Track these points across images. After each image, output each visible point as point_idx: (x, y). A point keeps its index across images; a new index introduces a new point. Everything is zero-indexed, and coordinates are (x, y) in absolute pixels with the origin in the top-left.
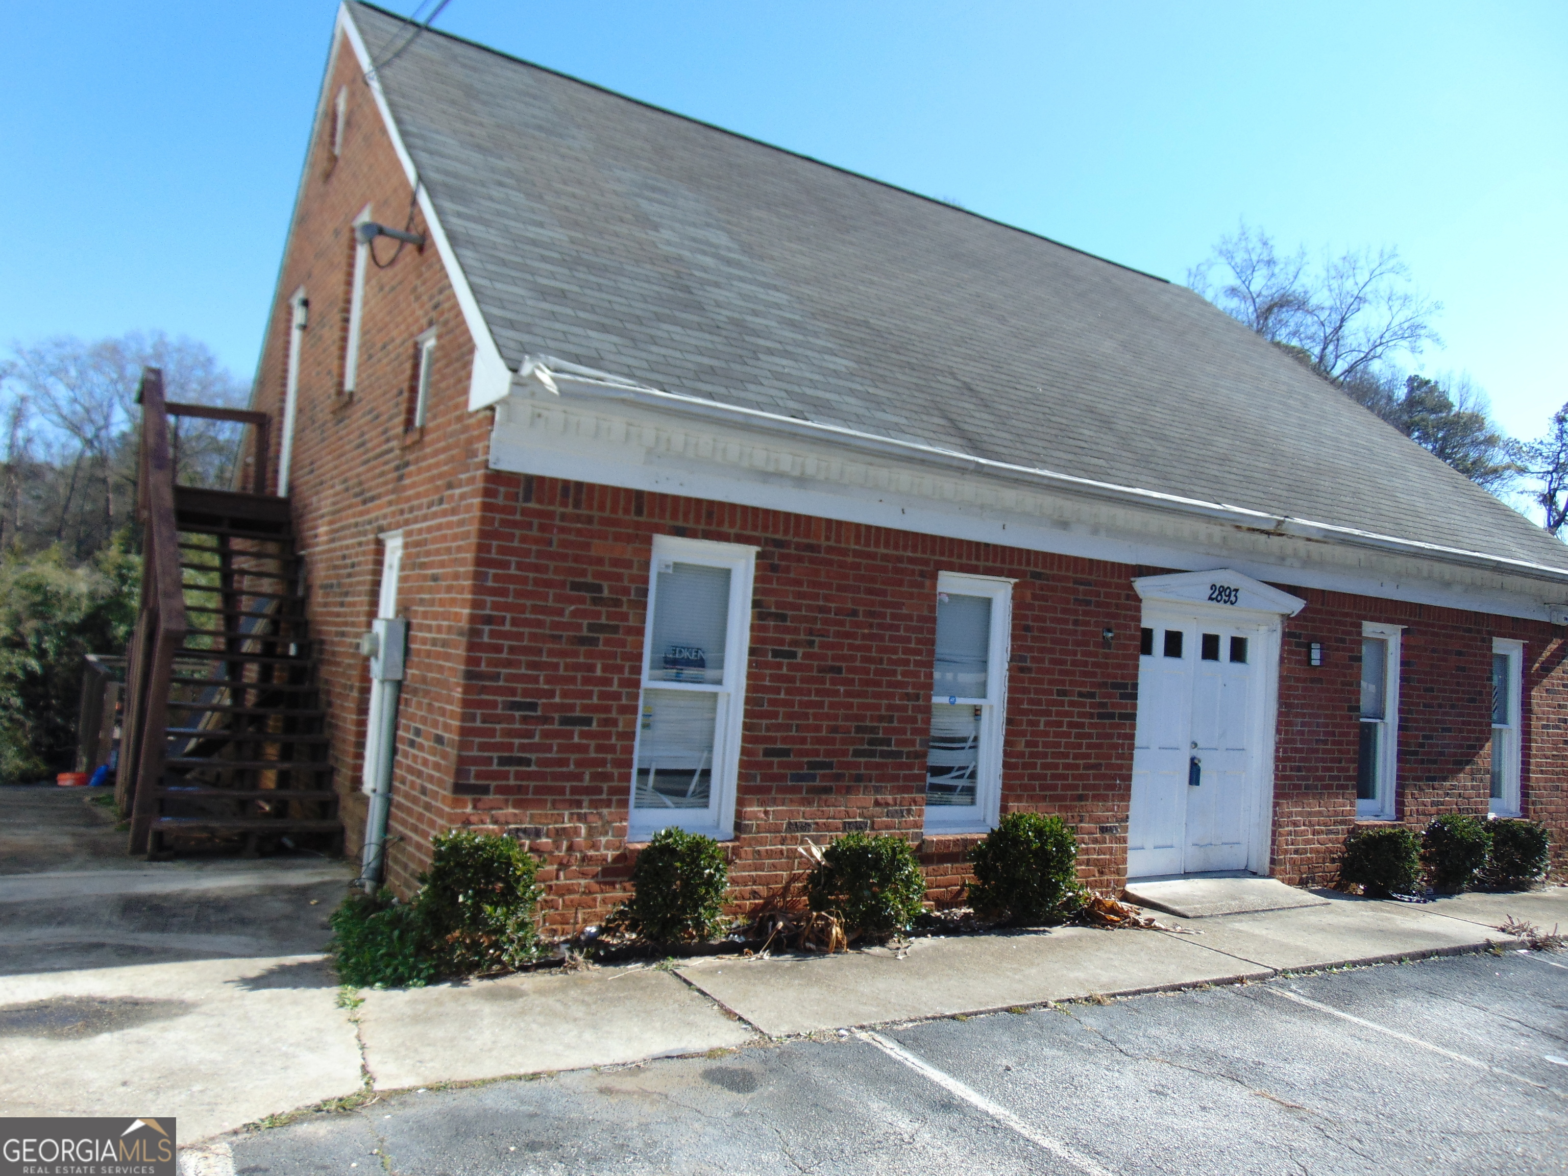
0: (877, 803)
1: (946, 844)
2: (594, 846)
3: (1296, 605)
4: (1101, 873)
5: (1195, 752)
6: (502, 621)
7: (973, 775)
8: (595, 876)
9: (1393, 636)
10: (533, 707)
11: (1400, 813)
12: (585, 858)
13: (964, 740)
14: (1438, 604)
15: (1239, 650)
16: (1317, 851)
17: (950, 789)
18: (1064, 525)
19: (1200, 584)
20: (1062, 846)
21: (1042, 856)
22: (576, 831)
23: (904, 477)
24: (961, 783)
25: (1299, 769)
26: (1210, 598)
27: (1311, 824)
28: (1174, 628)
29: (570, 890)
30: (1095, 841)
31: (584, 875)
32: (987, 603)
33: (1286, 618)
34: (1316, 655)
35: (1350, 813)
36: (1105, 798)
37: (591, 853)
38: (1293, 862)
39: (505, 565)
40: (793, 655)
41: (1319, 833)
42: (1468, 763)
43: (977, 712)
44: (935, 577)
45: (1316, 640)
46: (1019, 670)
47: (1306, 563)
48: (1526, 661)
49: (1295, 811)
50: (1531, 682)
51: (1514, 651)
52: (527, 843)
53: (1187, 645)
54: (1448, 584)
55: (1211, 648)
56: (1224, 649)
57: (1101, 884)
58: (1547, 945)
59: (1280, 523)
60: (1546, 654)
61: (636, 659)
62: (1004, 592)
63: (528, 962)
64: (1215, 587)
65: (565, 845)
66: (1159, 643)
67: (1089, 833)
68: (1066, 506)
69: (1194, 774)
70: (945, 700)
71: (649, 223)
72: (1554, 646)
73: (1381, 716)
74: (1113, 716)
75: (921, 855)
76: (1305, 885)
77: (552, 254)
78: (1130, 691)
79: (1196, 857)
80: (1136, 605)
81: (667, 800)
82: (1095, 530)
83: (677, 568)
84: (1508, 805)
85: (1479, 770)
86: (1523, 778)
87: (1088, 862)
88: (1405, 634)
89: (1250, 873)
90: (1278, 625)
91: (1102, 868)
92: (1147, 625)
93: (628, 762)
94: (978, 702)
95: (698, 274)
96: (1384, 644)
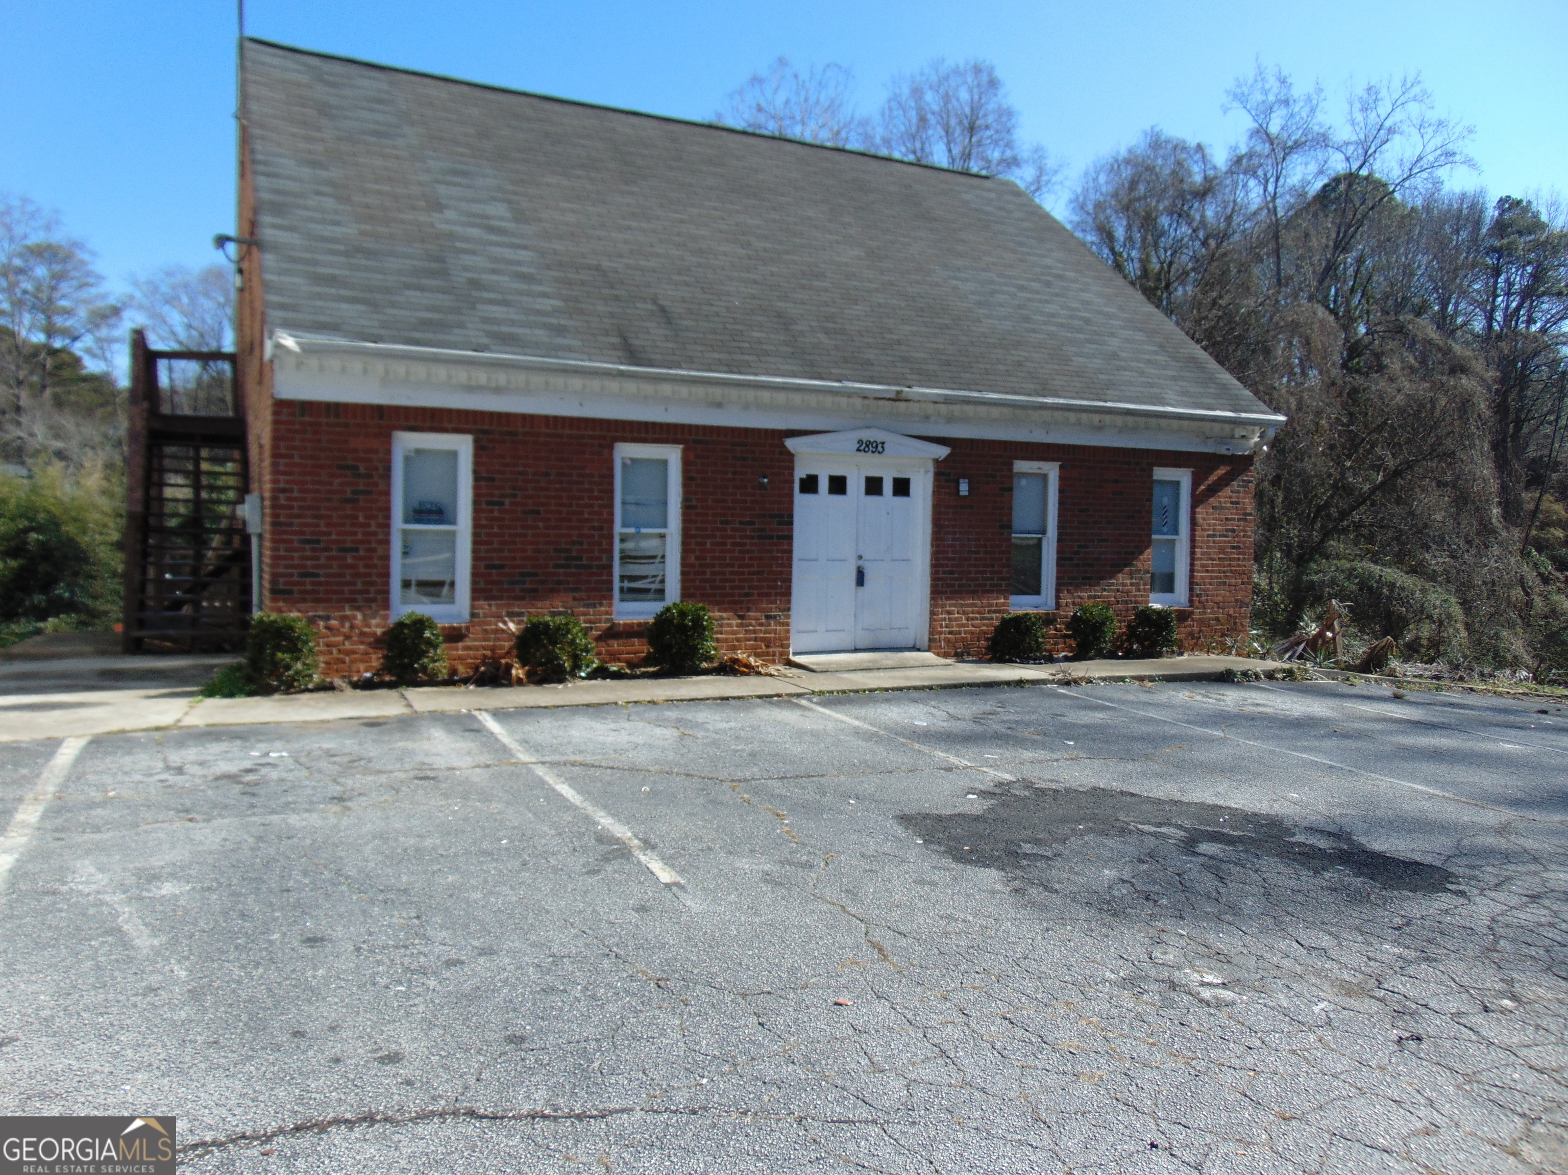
0: (575, 599)
1: (631, 625)
2: (369, 626)
3: (943, 452)
4: (767, 646)
5: (861, 563)
6: (292, 491)
7: (663, 581)
8: (370, 644)
9: (1052, 470)
10: (317, 542)
11: (1058, 606)
12: (362, 634)
13: (654, 557)
14: (1092, 443)
15: (902, 487)
16: (971, 633)
17: (647, 591)
18: (719, 405)
19: (851, 440)
20: (697, 621)
21: (682, 628)
22: (355, 617)
23: (577, 382)
24: (654, 587)
25: (952, 573)
26: (858, 450)
27: (964, 613)
28: (840, 471)
29: (353, 652)
30: (761, 625)
31: (362, 643)
32: (665, 463)
33: (936, 461)
34: (964, 488)
35: (1004, 604)
36: (768, 595)
37: (366, 630)
38: (948, 641)
39: (291, 456)
40: (502, 504)
41: (972, 619)
42: (1126, 565)
43: (662, 538)
44: (611, 448)
45: (964, 477)
46: (687, 507)
47: (950, 419)
48: (1195, 484)
49: (950, 605)
50: (1197, 501)
51: (1184, 477)
52: (322, 623)
53: (851, 485)
54: (1100, 428)
55: (873, 486)
56: (888, 487)
57: (768, 654)
58: (1076, 682)
59: (898, 392)
60: (1213, 478)
61: (387, 511)
62: (673, 455)
63: (310, 686)
64: (860, 442)
65: (347, 625)
66: (824, 485)
67: (756, 619)
68: (717, 392)
69: (860, 578)
70: (632, 530)
71: (437, 206)
72: (1221, 471)
73: (1044, 532)
74: (771, 537)
75: (613, 633)
76: (960, 657)
77: (341, 248)
78: (786, 519)
79: (864, 640)
80: (789, 458)
81: (425, 599)
82: (746, 407)
83: (419, 452)
84: (1180, 596)
85: (1139, 571)
86: (1192, 577)
87: (756, 639)
88: (1061, 468)
89: (917, 648)
90: (931, 467)
91: (768, 643)
92: (814, 471)
93: (386, 574)
94: (661, 531)
95: (461, 245)
96: (1045, 477)
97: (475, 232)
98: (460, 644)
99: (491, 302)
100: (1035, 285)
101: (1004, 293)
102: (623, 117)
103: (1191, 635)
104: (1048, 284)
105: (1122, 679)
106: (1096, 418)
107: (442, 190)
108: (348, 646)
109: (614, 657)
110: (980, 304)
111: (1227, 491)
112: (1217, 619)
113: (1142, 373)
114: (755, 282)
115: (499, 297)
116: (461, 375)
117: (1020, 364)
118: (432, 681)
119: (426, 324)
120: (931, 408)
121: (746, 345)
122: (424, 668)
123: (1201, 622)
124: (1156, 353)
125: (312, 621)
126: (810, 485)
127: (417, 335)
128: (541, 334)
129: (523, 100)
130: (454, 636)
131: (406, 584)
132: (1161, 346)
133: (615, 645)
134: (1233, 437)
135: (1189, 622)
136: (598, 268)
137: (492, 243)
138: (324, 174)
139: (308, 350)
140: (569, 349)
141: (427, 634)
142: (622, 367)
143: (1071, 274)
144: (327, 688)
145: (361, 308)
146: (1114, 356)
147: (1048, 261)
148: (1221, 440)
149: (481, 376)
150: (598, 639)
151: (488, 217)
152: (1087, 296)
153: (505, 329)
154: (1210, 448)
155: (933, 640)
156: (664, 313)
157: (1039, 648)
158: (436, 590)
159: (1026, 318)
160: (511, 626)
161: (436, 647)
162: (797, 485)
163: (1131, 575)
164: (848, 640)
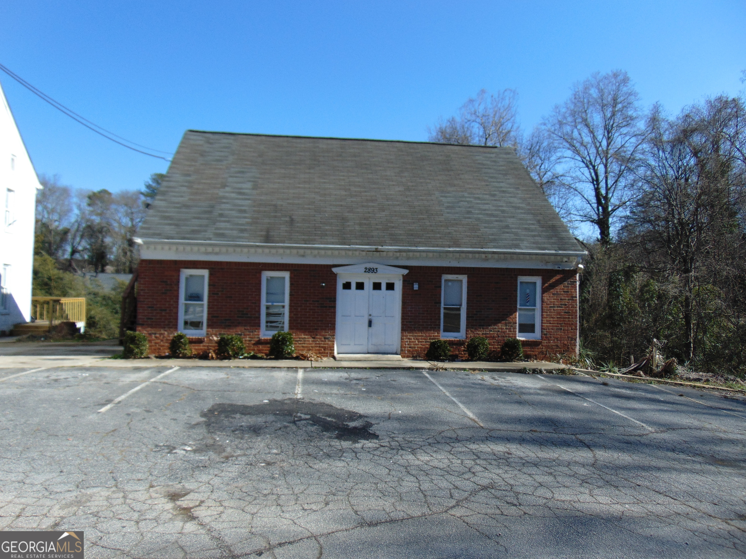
0: (245, 329)
1: (267, 340)
2: (169, 337)
3: (406, 272)
4: (325, 350)
5: (371, 317)
6: (145, 290)
7: (283, 323)
8: (168, 343)
9: (463, 278)
10: (153, 307)
11: (466, 337)
12: (167, 340)
13: (281, 314)
14: (482, 266)
15: (390, 286)
16: (421, 348)
17: (277, 327)
18: (303, 256)
19: (362, 268)
22: (164, 334)
24: (280, 325)
25: (411, 322)
26: (365, 272)
27: (417, 339)
28: (360, 281)
29: (163, 346)
30: (322, 341)
31: (166, 342)
32: (283, 278)
33: (403, 275)
34: (416, 287)
35: (437, 336)
36: (325, 329)
38: (409, 351)
39: (145, 278)
40: (218, 294)
41: (421, 342)
42: (503, 320)
43: (283, 307)
44: (260, 273)
45: (416, 282)
46: (291, 295)
47: (408, 258)
48: (543, 283)
49: (409, 335)
50: (544, 291)
51: (538, 280)
52: (153, 335)
53: (366, 286)
54: (486, 259)
55: (377, 286)
56: (384, 286)
57: (325, 353)
58: (437, 369)
59: (376, 249)
60: (553, 280)
61: (177, 297)
62: (286, 275)
63: (143, 357)
64: (366, 268)
65: (162, 336)
66: (353, 286)
67: (320, 339)
68: (301, 252)
69: (370, 324)
70: (270, 304)
71: (224, 186)
72: (558, 277)
73: (461, 305)
74: (326, 307)
75: (259, 342)
76: (415, 358)
77: (178, 205)
78: (333, 300)
79: (372, 349)
80: (334, 276)
81: (192, 328)
82: (315, 256)
83: (191, 276)
84: (536, 335)
85: (510, 323)
86: (542, 326)
87: (319, 347)
88: (468, 277)
89: (396, 354)
90: (401, 278)
91: (325, 349)
92: (348, 281)
93: (176, 319)
94: (282, 304)
95: (224, 201)
96: (461, 281)
97: (233, 195)
98: (201, 345)
99: (225, 222)
100: (487, 197)
101: (465, 201)
102: (325, 141)
103: (542, 352)
104: (494, 195)
105: (464, 369)
106: (483, 256)
107: (230, 179)
108: (162, 343)
109: (260, 351)
110: (448, 207)
111: (562, 286)
112: (557, 346)
113: (516, 234)
114: (342, 206)
115: (227, 219)
116: (203, 249)
117: (449, 233)
118: (185, 357)
119: (193, 232)
120: (398, 254)
121: (319, 232)
122: (181, 353)
123: (547, 347)
124: (533, 224)
125: (150, 334)
126: (347, 286)
127: (188, 236)
128: (234, 233)
130: (197, 341)
131: (186, 323)
132: (539, 221)
133: (261, 347)
134: (562, 262)
135: (540, 346)
136: (275, 206)
137: (237, 199)
138: (188, 178)
140: (242, 238)
141: (183, 340)
143: (511, 190)
144: (148, 358)
145: (173, 227)
146: (507, 227)
147: (502, 185)
148: (555, 263)
149: (210, 249)
150: (254, 344)
151: (242, 189)
152: (512, 200)
153: (221, 231)
154: (549, 267)
155: (402, 350)
156: (292, 221)
157: (445, 355)
158: (196, 325)
159: (469, 212)
160: (215, 338)
161: (185, 345)
162: (340, 286)
163: (506, 324)
164: (365, 350)
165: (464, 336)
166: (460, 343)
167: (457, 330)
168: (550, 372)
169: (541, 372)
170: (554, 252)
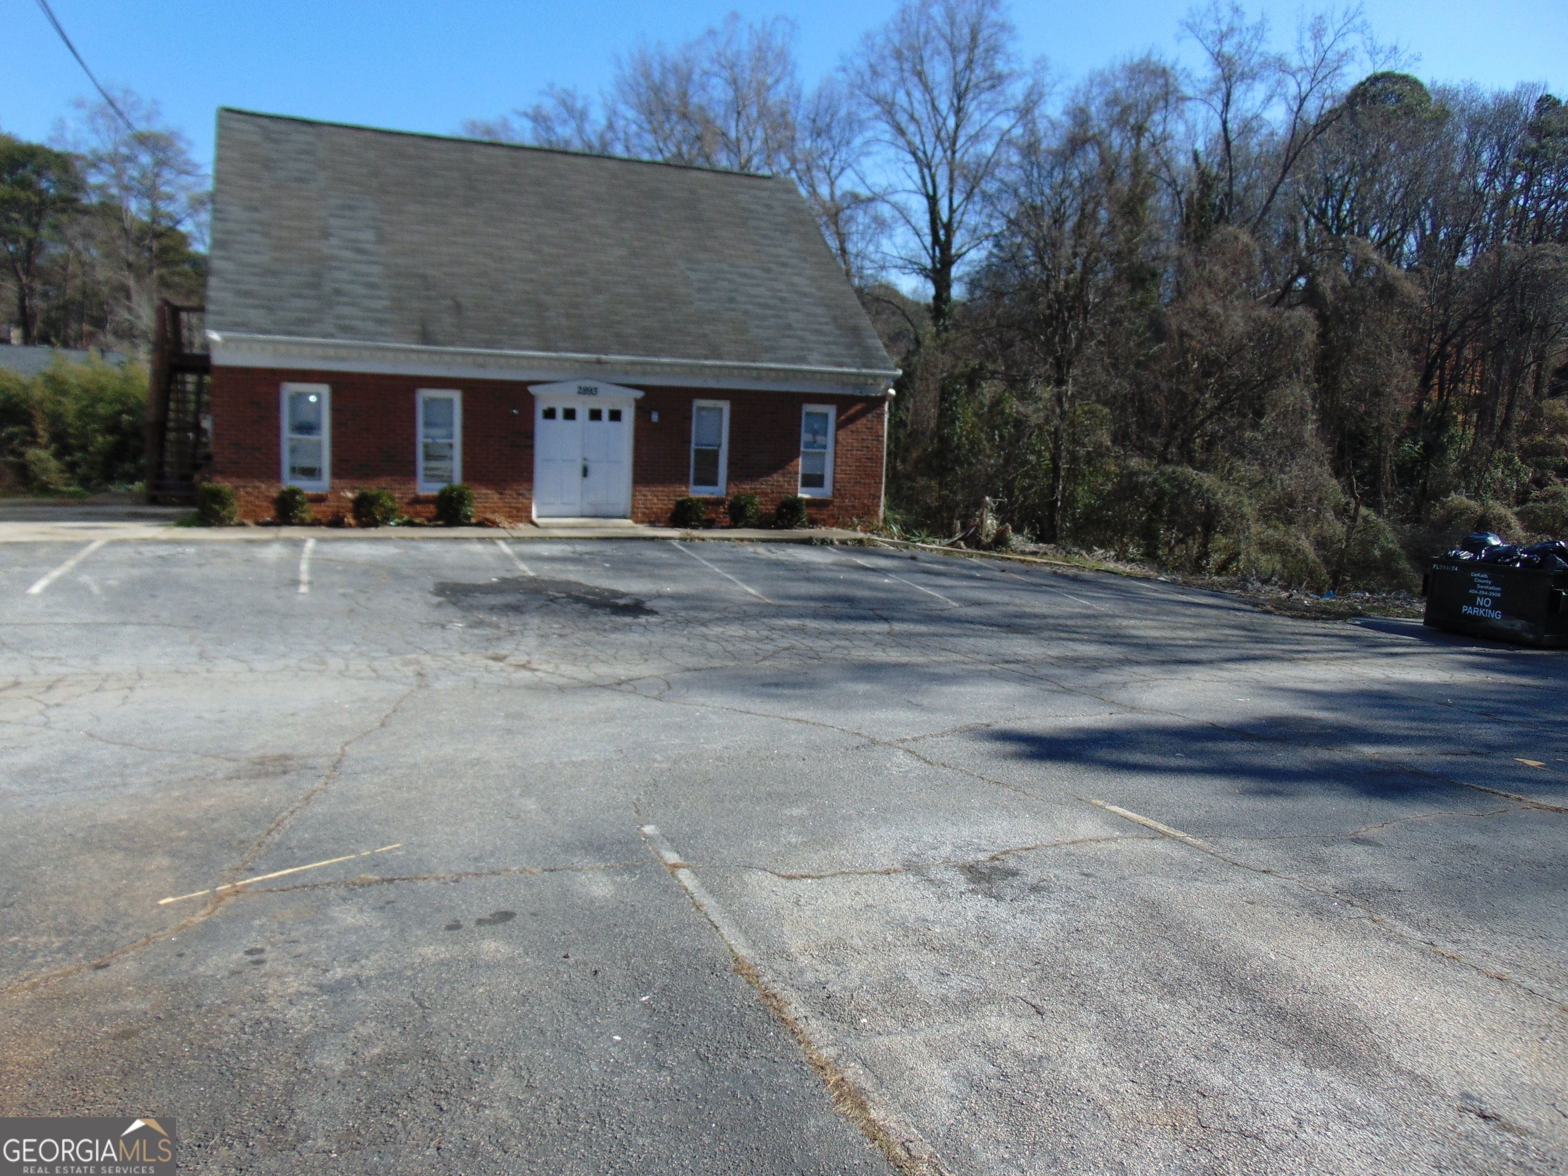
0: (392, 480)
1: (430, 497)
2: (269, 492)
3: (639, 394)
4: (518, 512)
5: (586, 463)
7: (450, 471)
8: (270, 502)
9: (724, 406)
11: (728, 493)
13: (446, 457)
14: (754, 388)
15: (615, 416)
16: (661, 508)
17: (440, 476)
18: (483, 366)
19: (574, 387)
20: (461, 495)
22: (261, 487)
23: (390, 355)
24: (446, 474)
25: (647, 471)
26: (579, 393)
27: (657, 496)
28: (569, 406)
29: (260, 506)
30: (513, 498)
31: (265, 501)
32: (450, 400)
33: (636, 400)
34: (655, 417)
35: (685, 492)
36: (518, 481)
37: (267, 494)
38: (644, 513)
39: (223, 397)
40: (348, 424)
41: (662, 500)
42: (779, 469)
43: (451, 446)
44: (414, 392)
45: (655, 410)
46: (466, 428)
47: (644, 374)
48: (839, 415)
49: (644, 490)
50: (839, 426)
51: (831, 411)
52: (242, 490)
53: (579, 415)
54: (758, 379)
55: (595, 415)
56: (605, 415)
57: (518, 516)
58: (692, 539)
59: (597, 359)
60: (852, 411)
61: (277, 429)
62: (456, 396)
63: (234, 523)
64: (580, 388)
65: (257, 491)
66: (560, 414)
67: (510, 495)
68: (480, 359)
69: (585, 472)
70: (429, 440)
71: (326, 234)
72: (859, 407)
73: (719, 446)
74: (519, 446)
75: (417, 501)
76: (653, 524)
77: (257, 270)
78: (530, 435)
79: (588, 510)
80: (531, 399)
81: (305, 477)
82: (501, 367)
83: (298, 394)
84: (825, 492)
85: (790, 473)
86: (834, 477)
87: (511, 507)
88: (732, 405)
89: (624, 517)
90: (633, 404)
91: (518, 510)
92: (552, 405)
93: (278, 463)
94: (449, 441)
95: (334, 264)
96: (721, 410)
97: (348, 254)
98: (323, 504)
99: (345, 304)
100: (758, 272)
101: (723, 280)
102: (482, 149)
103: (833, 516)
104: (768, 270)
105: (729, 539)
106: (755, 374)
107: (332, 221)
108: (257, 503)
109: (418, 514)
110: (699, 290)
111: (863, 420)
112: (854, 507)
113: (802, 340)
114: (531, 280)
115: (351, 300)
116: (319, 351)
117: (705, 336)
118: (303, 523)
119: (301, 322)
120: (629, 367)
121: (505, 328)
122: (296, 516)
123: (840, 508)
124: (827, 324)
125: (237, 488)
126: (550, 414)
127: (291, 328)
128: (370, 326)
129: (411, 140)
130: (319, 499)
131: (293, 470)
132: (835, 319)
133: (419, 508)
134: (866, 384)
135: (831, 507)
136: (424, 277)
137: (356, 262)
138: (257, 216)
139: (226, 340)
140: (384, 334)
141: (298, 497)
142: (413, 346)
143: (794, 261)
144: (242, 525)
145: (262, 311)
146: (789, 327)
147: (781, 251)
148: (856, 386)
149: (331, 352)
150: (408, 504)
151: (359, 241)
152: (796, 279)
153: (347, 322)
154: (848, 391)
155: (633, 512)
156: (458, 308)
157: (699, 519)
158: (311, 473)
159: (732, 300)
160: (350, 495)
161: (302, 504)
162: (539, 415)
163: (784, 475)
164: (577, 510)
165: (724, 492)
166: (718, 502)
167: (714, 483)
168: (843, 542)
169: (832, 543)
170: (854, 370)
